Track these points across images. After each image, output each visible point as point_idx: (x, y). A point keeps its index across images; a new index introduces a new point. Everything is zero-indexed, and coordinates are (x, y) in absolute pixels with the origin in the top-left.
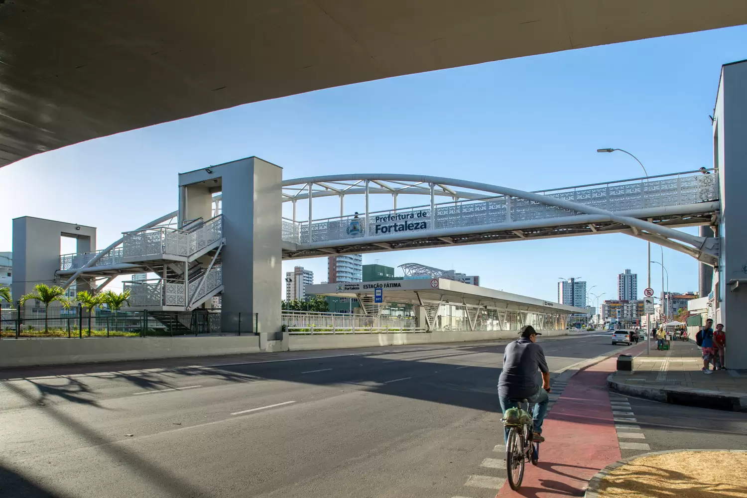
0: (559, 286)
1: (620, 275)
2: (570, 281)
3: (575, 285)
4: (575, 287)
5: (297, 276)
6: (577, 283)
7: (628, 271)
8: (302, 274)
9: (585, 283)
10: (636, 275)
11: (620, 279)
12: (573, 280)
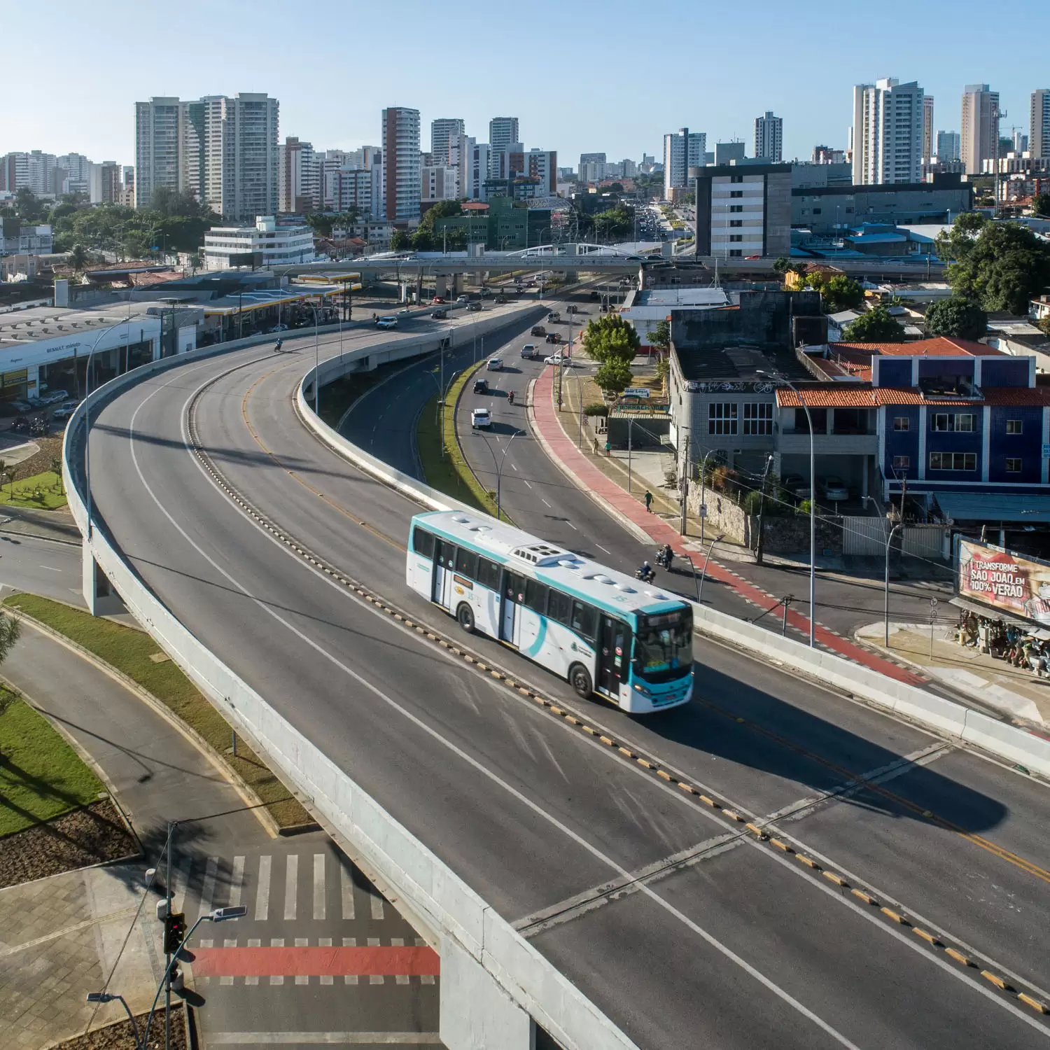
0: (665, 141)
1: (757, 120)
2: (682, 134)
3: (689, 139)
4: (689, 142)
5: (293, 153)
6: (693, 135)
7: (769, 114)
8: (299, 149)
9: (704, 135)
10: (781, 120)
11: (757, 126)
12: (686, 130)
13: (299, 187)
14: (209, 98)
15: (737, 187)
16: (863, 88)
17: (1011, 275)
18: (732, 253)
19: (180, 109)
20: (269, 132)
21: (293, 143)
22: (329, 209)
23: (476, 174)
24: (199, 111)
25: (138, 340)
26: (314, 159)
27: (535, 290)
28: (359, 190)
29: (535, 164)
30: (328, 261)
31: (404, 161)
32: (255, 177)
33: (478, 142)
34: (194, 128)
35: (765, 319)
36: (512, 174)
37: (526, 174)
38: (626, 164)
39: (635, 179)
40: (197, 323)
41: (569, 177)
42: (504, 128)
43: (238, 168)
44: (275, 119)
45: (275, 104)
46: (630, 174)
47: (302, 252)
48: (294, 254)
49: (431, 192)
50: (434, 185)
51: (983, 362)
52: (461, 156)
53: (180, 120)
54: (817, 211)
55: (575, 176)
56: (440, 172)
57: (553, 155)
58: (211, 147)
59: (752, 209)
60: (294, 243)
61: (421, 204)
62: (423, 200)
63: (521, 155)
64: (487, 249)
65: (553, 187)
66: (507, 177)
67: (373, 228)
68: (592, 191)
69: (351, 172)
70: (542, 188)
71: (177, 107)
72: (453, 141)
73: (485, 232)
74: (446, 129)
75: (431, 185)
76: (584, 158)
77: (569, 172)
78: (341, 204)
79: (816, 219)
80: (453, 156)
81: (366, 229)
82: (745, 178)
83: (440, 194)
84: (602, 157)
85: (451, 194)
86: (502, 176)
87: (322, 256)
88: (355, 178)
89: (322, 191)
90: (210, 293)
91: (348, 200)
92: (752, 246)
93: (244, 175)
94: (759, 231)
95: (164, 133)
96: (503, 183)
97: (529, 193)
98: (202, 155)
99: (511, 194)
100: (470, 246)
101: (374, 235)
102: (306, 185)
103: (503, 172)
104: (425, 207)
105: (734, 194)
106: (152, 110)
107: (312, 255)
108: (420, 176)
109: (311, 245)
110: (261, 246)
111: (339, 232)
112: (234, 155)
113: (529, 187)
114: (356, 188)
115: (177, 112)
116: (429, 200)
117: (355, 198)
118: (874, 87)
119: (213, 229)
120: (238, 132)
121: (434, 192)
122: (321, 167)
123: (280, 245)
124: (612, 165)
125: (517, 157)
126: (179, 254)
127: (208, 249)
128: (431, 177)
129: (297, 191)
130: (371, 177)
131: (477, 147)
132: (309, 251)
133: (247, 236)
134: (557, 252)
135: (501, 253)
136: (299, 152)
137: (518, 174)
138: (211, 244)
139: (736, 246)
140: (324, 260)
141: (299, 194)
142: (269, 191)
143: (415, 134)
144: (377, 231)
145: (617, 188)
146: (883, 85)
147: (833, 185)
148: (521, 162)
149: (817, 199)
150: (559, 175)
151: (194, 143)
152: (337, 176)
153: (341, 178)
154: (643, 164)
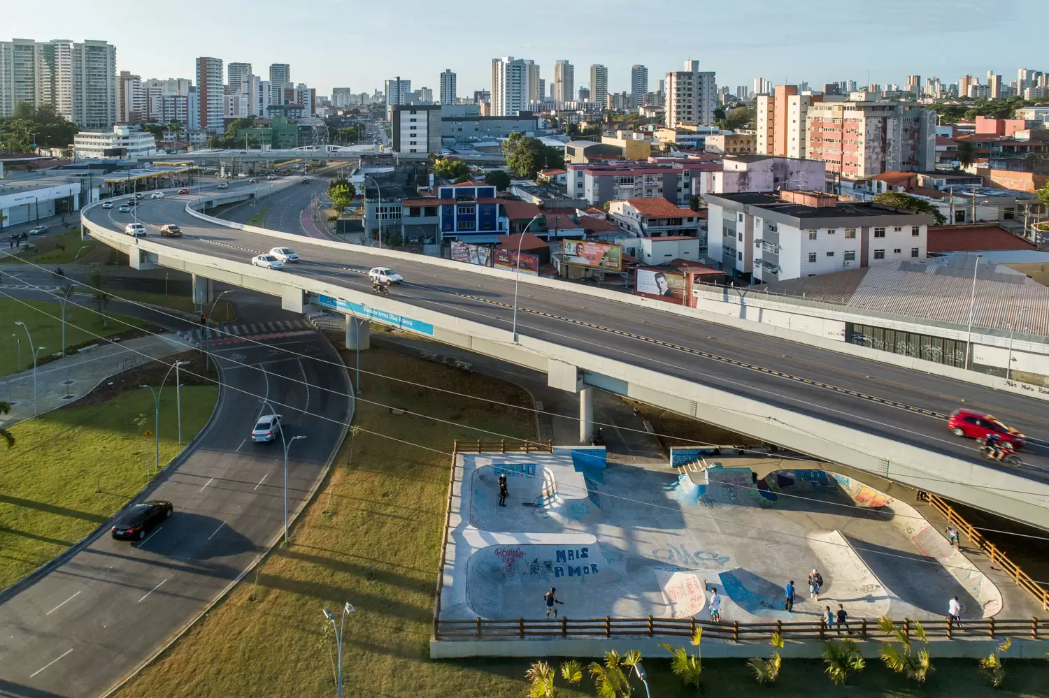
0: (386, 83)
1: (441, 74)
2: (396, 80)
3: (400, 83)
4: (399, 85)
5: (126, 82)
6: (403, 81)
7: (448, 71)
8: (131, 79)
9: (410, 81)
10: (455, 74)
11: (441, 78)
12: (398, 78)
13: (132, 105)
14: (58, 41)
15: (413, 116)
16: (495, 61)
17: (529, 161)
18: (411, 150)
19: (36, 49)
20: (109, 67)
21: (126, 76)
22: (154, 121)
23: (261, 101)
24: (50, 50)
25: (68, 195)
26: (141, 86)
27: (303, 170)
28: (178, 109)
29: (302, 96)
30: (165, 154)
31: (212, 92)
32: (98, 98)
33: (262, 80)
34: (47, 61)
35: (405, 177)
36: (286, 102)
37: (295, 102)
38: (363, 96)
39: (369, 106)
40: (101, 186)
41: (325, 103)
42: (280, 71)
43: (84, 91)
44: (113, 59)
45: (113, 49)
46: (366, 102)
47: (148, 149)
48: (142, 150)
49: (230, 112)
50: (233, 107)
51: (478, 189)
52: (250, 87)
53: (36, 55)
54: (460, 130)
55: (329, 102)
56: (237, 99)
57: (313, 91)
58: (60, 74)
59: (422, 128)
60: (142, 143)
61: (226, 120)
62: (225, 117)
63: (292, 91)
64: (273, 148)
65: (313, 111)
66: (283, 103)
67: (193, 134)
68: (340, 113)
69: (172, 97)
70: (306, 112)
71: (33, 46)
72: (244, 78)
73: (270, 138)
74: (239, 70)
75: (230, 107)
76: (335, 91)
77: (325, 99)
78: (164, 117)
79: (459, 133)
80: (244, 88)
81: (188, 135)
82: (417, 112)
83: (237, 113)
84: (348, 90)
85: (243, 114)
86: (280, 103)
87: (161, 151)
88: (175, 101)
89: (148, 108)
90: (103, 171)
91: (170, 115)
92: (422, 148)
93: (90, 96)
94: (425, 139)
95: (23, 64)
96: (281, 107)
97: (298, 115)
98: (53, 80)
99: (286, 115)
100: (263, 146)
101: (193, 139)
102: (137, 104)
103: (280, 100)
104: (227, 121)
105: (412, 120)
106: (12, 48)
107: (155, 150)
108: (223, 102)
109: (154, 145)
110: (119, 144)
111: (168, 137)
112: (81, 82)
113: (298, 110)
114: (175, 107)
115: (33, 50)
116: (229, 117)
117: (175, 114)
118: (501, 60)
119: (80, 133)
120: (84, 66)
121: (233, 112)
122: (147, 92)
123: (133, 144)
124: (354, 96)
125: (289, 92)
126: (52, 149)
127: (78, 146)
128: (230, 102)
129: (130, 108)
130: (187, 101)
131: (262, 83)
132: (152, 148)
133: (108, 138)
134: (315, 150)
135: (282, 150)
136: (131, 82)
137: (290, 102)
138: (79, 143)
139: (413, 147)
140: (162, 153)
141: (131, 110)
142: (109, 108)
143: (220, 76)
144: (195, 136)
145: (356, 112)
146: (506, 61)
147: (468, 116)
148: (292, 94)
149: (460, 123)
150: (318, 101)
151: (47, 72)
152: (161, 99)
153: (164, 101)
154: (375, 96)
